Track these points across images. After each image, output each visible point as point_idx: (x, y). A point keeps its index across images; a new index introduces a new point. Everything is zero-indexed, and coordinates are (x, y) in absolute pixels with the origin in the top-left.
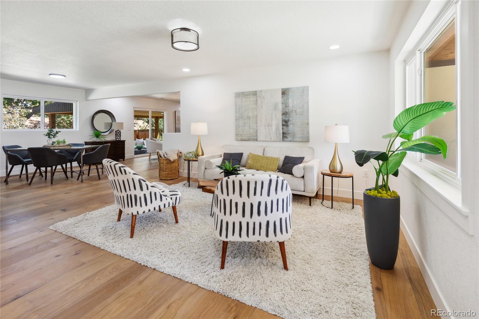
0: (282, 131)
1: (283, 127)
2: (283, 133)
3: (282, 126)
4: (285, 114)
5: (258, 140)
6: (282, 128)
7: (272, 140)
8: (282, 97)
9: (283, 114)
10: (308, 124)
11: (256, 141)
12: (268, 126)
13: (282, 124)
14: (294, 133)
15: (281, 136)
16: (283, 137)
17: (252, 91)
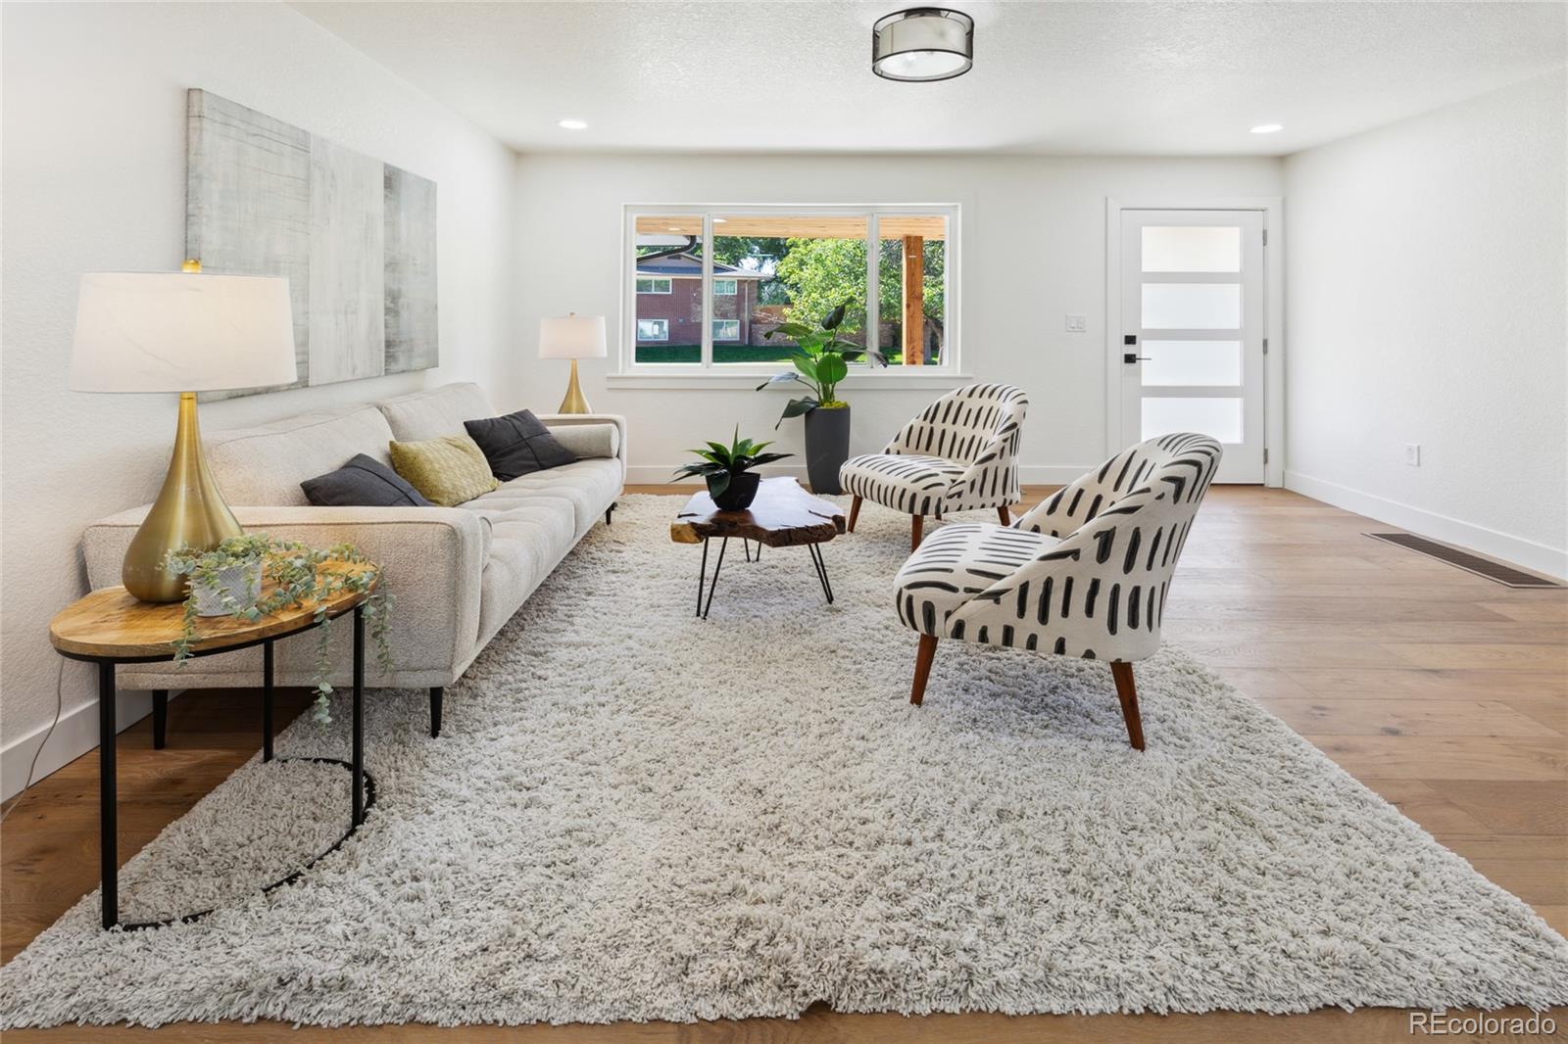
0: (386, 333)
1: (387, 317)
2: (389, 344)
3: (386, 314)
4: (391, 266)
5: (310, 384)
6: (386, 320)
7: (359, 374)
8: (386, 196)
9: (386, 266)
10: (436, 307)
11: (303, 387)
12: (346, 313)
13: (386, 305)
14: (411, 340)
15: (383, 355)
16: (390, 357)
17: (292, 127)
